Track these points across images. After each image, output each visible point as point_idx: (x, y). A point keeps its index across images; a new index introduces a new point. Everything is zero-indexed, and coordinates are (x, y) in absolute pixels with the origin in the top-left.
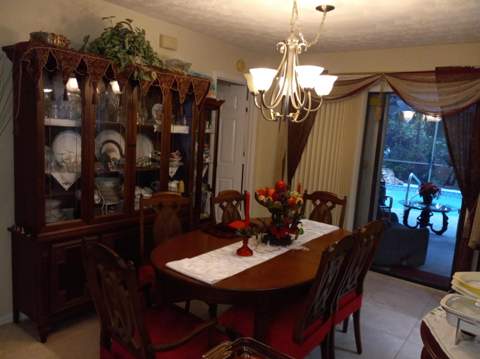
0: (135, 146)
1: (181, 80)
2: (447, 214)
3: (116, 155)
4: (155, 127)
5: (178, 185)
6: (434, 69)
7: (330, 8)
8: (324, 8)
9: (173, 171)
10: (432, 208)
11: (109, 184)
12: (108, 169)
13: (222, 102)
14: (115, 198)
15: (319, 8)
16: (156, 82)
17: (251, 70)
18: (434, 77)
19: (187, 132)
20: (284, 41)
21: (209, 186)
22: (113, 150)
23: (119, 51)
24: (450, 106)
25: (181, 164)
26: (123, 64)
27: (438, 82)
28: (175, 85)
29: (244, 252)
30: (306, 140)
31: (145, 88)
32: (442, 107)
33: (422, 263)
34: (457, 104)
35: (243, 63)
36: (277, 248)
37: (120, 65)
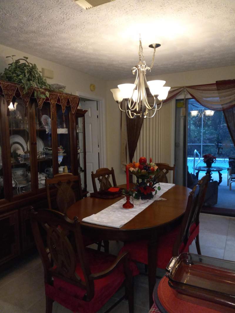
0: (36, 144)
1: (63, 97)
2: (221, 172)
3: (21, 152)
4: (47, 130)
5: (64, 169)
6: (215, 82)
7: (158, 45)
8: (154, 46)
9: (60, 159)
10: (212, 169)
11: (19, 172)
12: (19, 162)
13: (86, 111)
14: (25, 182)
15: (151, 46)
16: (47, 99)
17: (119, 86)
18: (215, 87)
19: (67, 133)
20: (136, 67)
21: (81, 168)
22: (18, 149)
23: (22, 79)
24: (226, 104)
25: (65, 154)
26: (26, 88)
27: (218, 90)
28: (59, 100)
29: (128, 206)
30: (140, 133)
31: (40, 103)
32: (222, 105)
33: (216, 203)
34: (230, 102)
35: (94, 86)
36: (146, 201)
37: (24, 88)
